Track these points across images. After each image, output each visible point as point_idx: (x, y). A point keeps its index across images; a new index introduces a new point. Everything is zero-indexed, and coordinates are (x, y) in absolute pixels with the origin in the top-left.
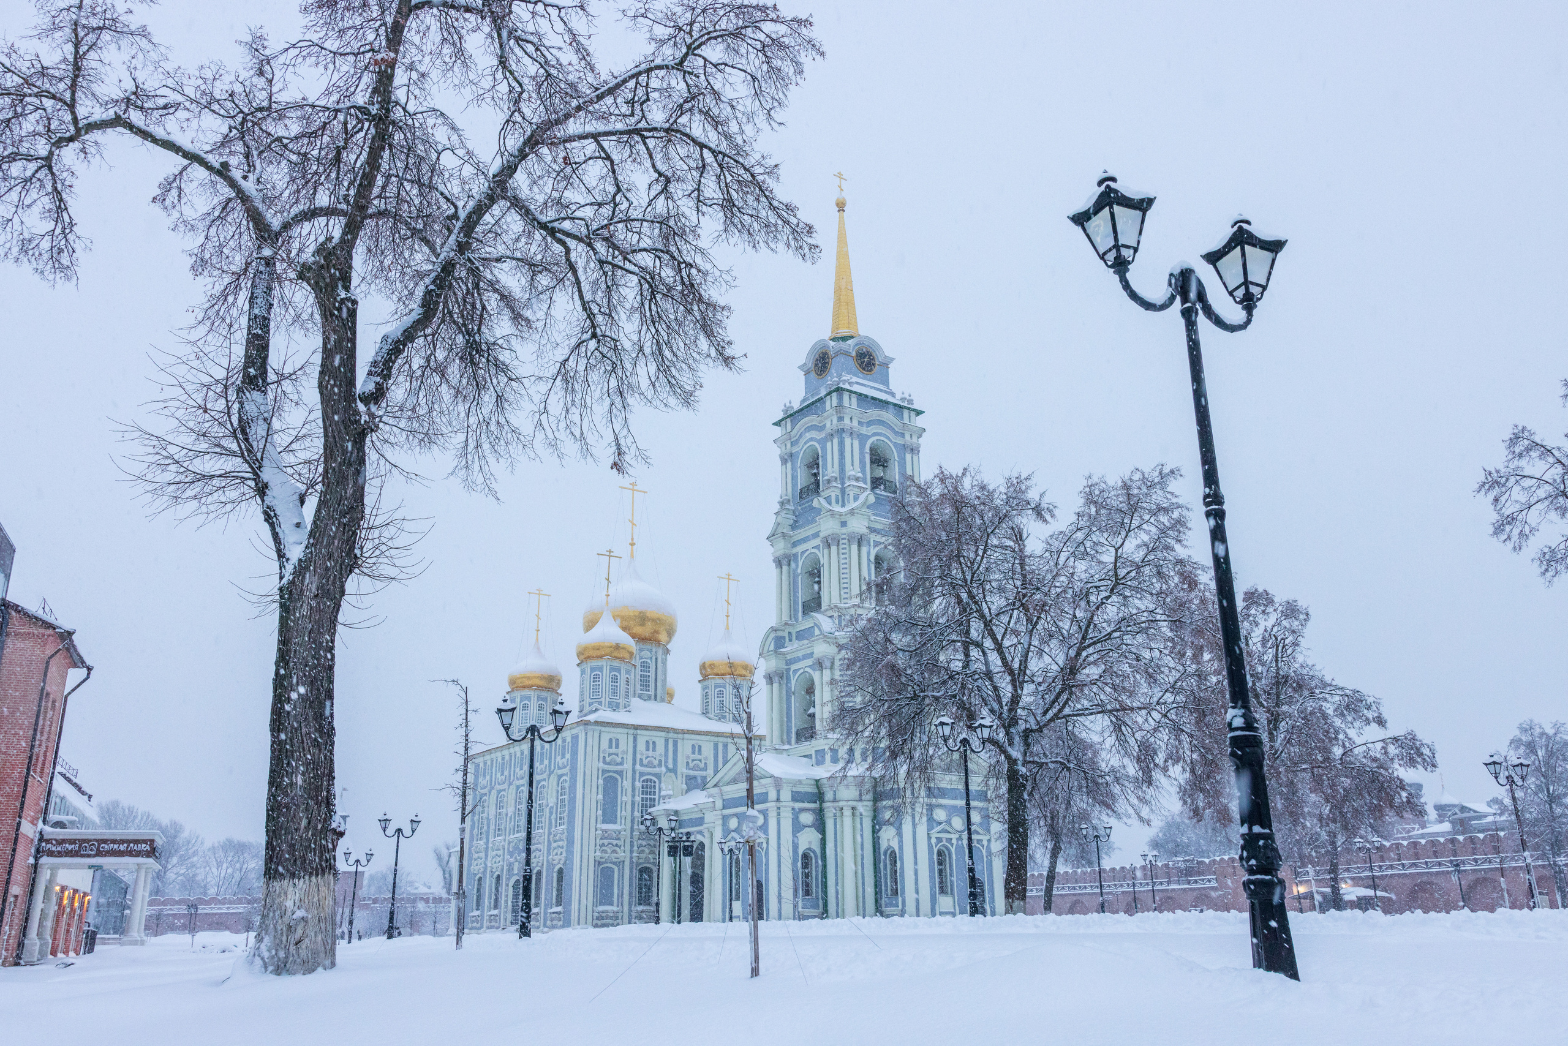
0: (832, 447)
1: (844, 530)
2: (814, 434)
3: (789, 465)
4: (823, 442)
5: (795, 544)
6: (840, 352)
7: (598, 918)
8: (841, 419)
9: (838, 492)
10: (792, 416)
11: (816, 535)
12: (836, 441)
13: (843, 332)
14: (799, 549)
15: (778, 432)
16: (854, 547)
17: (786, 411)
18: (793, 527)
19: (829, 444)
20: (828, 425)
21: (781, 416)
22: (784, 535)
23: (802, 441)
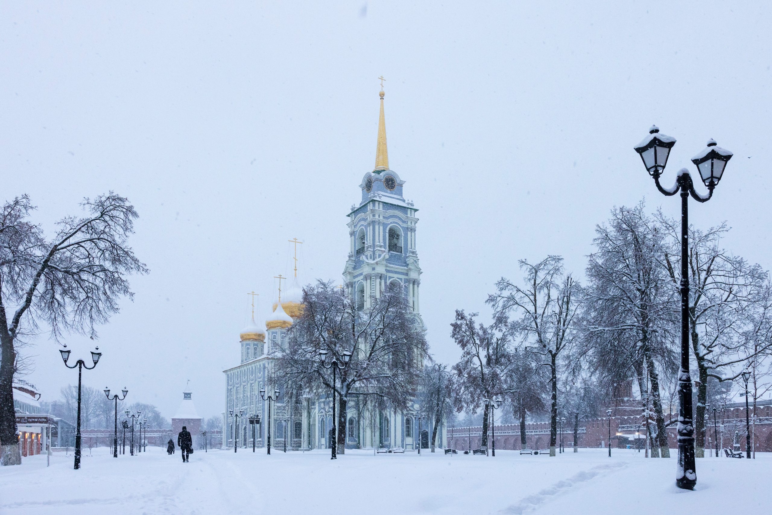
0: (370, 229)
1: (373, 272)
2: (362, 223)
3: (353, 237)
4: (366, 227)
5: (355, 277)
6: (377, 180)
7: (276, 444)
8: (374, 215)
9: (372, 253)
10: (355, 212)
11: (361, 274)
12: (371, 227)
13: (381, 167)
14: (356, 279)
15: (349, 219)
16: (378, 280)
17: (352, 209)
18: (355, 268)
19: (369, 228)
20: (369, 219)
21: (350, 211)
22: (350, 273)
23: (359, 226)
